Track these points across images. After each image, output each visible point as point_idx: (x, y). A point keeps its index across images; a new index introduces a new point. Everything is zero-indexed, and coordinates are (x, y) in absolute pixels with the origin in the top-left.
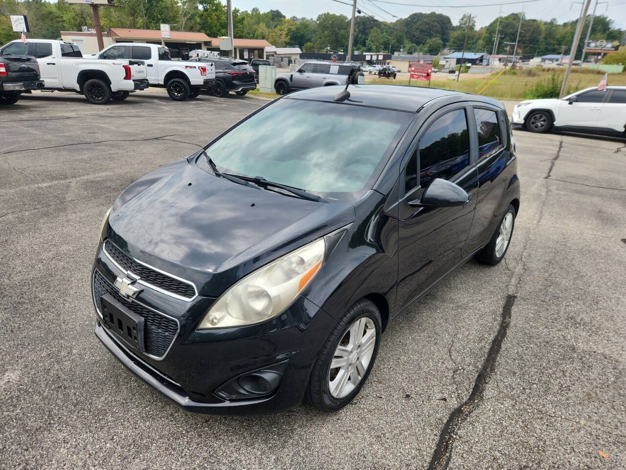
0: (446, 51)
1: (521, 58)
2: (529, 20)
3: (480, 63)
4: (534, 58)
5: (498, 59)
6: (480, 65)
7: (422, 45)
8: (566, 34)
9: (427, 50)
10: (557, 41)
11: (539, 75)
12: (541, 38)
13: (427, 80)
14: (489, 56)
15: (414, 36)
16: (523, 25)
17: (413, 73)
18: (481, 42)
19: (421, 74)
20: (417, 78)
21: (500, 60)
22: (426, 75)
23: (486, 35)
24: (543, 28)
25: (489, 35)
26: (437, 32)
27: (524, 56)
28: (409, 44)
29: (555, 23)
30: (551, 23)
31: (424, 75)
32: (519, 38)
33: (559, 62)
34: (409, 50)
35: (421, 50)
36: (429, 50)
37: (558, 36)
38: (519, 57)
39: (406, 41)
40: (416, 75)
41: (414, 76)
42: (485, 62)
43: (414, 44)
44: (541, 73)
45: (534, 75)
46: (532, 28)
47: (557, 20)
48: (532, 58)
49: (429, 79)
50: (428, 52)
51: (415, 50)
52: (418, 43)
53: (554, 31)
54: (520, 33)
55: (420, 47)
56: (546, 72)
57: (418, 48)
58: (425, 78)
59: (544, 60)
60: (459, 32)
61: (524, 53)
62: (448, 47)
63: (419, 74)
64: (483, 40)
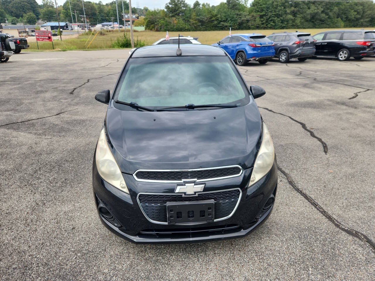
0: (40, 21)
1: (90, 25)
2: (87, 2)
3: (67, 29)
4: (97, 25)
5: (77, 26)
6: (67, 30)
7: (21, 18)
8: (109, 10)
9: (26, 21)
10: (106, 14)
11: (106, 34)
12: (97, 12)
13: (50, 41)
14: (71, 24)
15: (12, 12)
16: (84, 5)
17: (38, 37)
18: (62, 15)
19: (44, 38)
20: (42, 40)
21: (78, 26)
22: (48, 38)
23: (64, 11)
24: (96, 7)
25: (66, 11)
26: (28, 9)
27: (91, 24)
28: (10, 17)
29: (101, 4)
30: (99, 4)
31: (46, 38)
32: (85, 13)
33: (111, 26)
34: (12, 22)
35: (22, 21)
36: (28, 21)
37: (106, 11)
38: (89, 24)
39: (7, 16)
40: (41, 38)
41: (40, 39)
42: (70, 28)
43: (14, 18)
44: (107, 33)
45: (104, 35)
46: (90, 7)
47: (102, 2)
48: (96, 25)
49: (51, 41)
50: (28, 23)
51: (17, 22)
52: (18, 16)
53: (103, 9)
54: (85, 9)
55: (20, 19)
56: (109, 33)
57: (19, 20)
58: (48, 40)
59: (103, 26)
60: (45, 9)
61: (90, 22)
62: (41, 19)
63: (42, 37)
64: (63, 14)
